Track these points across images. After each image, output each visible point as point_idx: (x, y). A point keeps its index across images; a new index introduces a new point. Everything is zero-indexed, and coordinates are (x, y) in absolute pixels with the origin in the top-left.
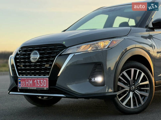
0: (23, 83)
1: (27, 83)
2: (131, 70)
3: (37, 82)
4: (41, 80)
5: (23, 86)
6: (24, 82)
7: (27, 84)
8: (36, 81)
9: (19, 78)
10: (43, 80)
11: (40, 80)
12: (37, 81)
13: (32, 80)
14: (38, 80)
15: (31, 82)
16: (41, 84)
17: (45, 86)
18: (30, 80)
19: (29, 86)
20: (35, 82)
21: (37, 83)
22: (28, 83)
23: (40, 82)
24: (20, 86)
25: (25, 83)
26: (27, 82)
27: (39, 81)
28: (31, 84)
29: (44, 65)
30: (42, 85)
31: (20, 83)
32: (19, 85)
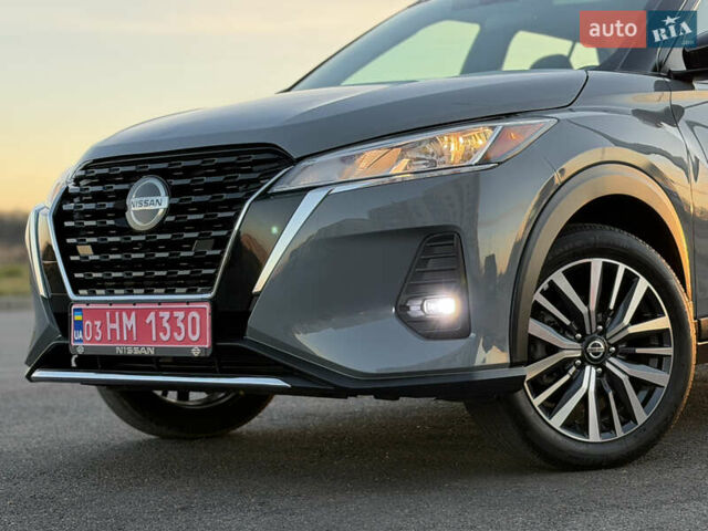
0: (94, 326)
1: (110, 326)
2: (590, 263)
3: (159, 320)
4: (176, 314)
5: (93, 340)
6: (98, 323)
7: (113, 331)
8: (151, 317)
9: (73, 307)
10: (187, 311)
11: (172, 310)
12: (157, 316)
13: (133, 314)
14: (161, 314)
15: (130, 322)
16: (175, 329)
17: (195, 338)
18: (124, 314)
19: (121, 341)
20: (148, 321)
21: (160, 328)
22: (116, 326)
23: (172, 320)
24: (80, 342)
25: (103, 327)
26: (113, 321)
27: (166, 315)
28: (130, 333)
29: (191, 241)
30: (183, 334)
31: (79, 326)
32: (76, 335)
